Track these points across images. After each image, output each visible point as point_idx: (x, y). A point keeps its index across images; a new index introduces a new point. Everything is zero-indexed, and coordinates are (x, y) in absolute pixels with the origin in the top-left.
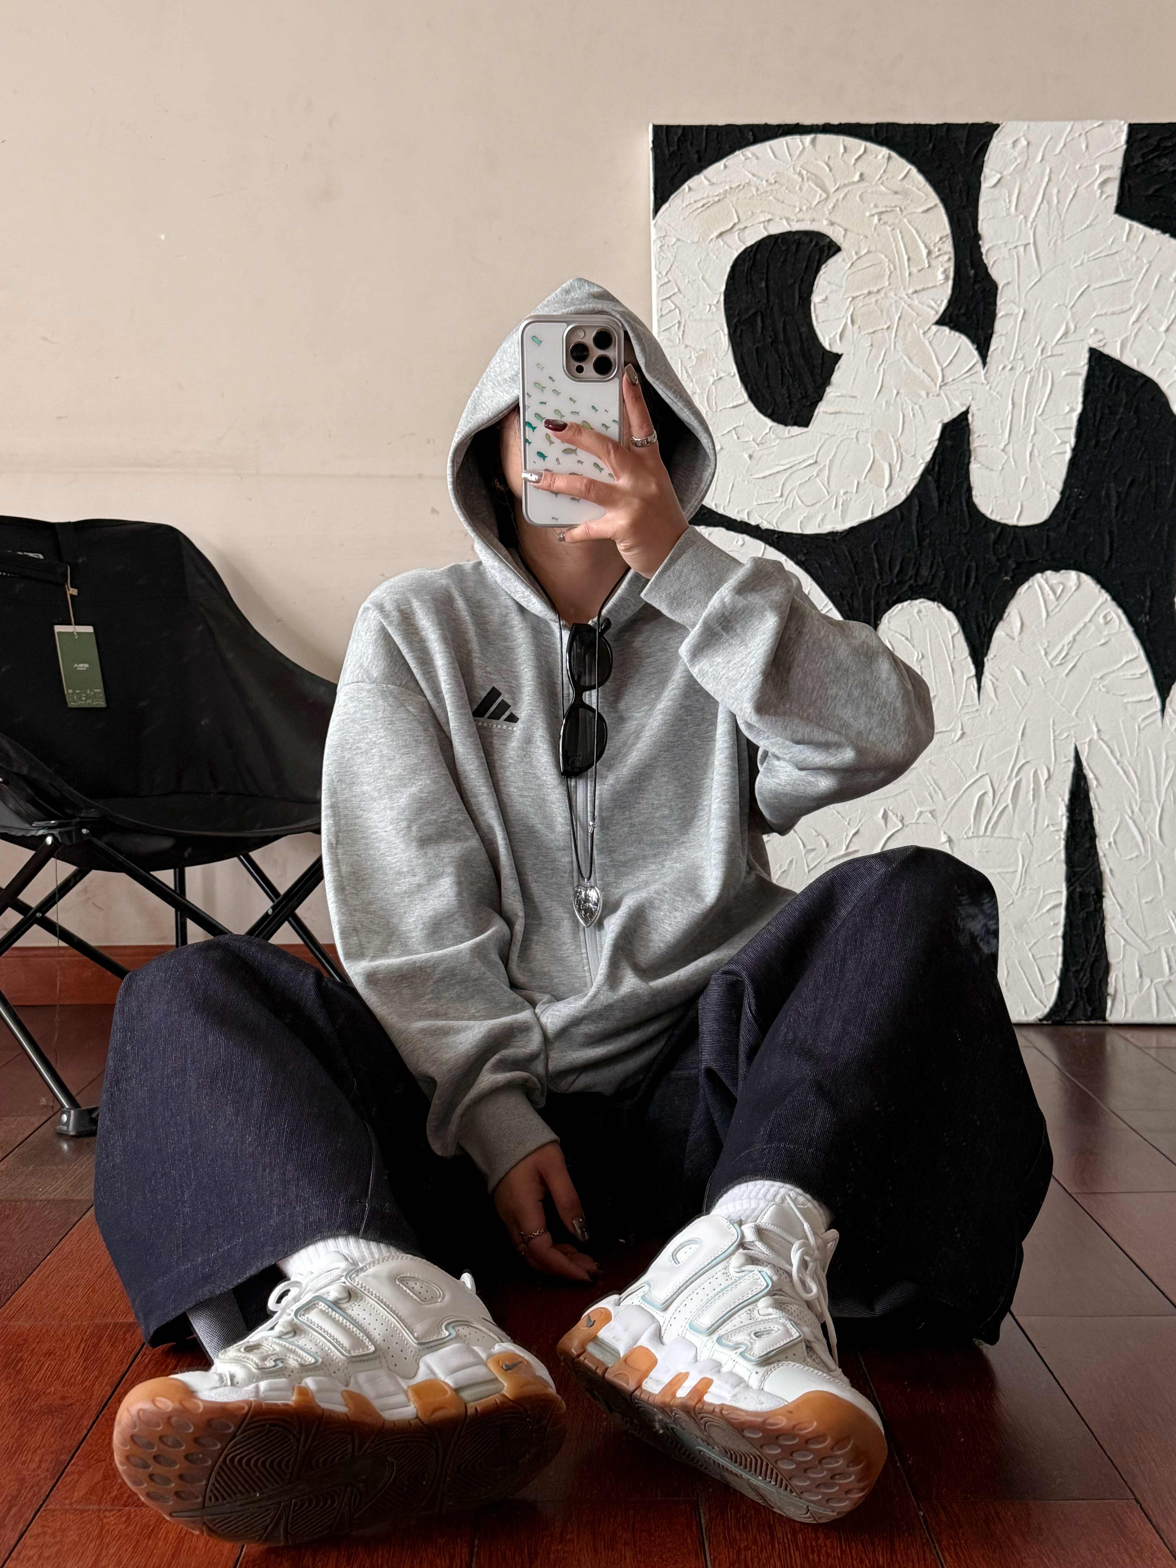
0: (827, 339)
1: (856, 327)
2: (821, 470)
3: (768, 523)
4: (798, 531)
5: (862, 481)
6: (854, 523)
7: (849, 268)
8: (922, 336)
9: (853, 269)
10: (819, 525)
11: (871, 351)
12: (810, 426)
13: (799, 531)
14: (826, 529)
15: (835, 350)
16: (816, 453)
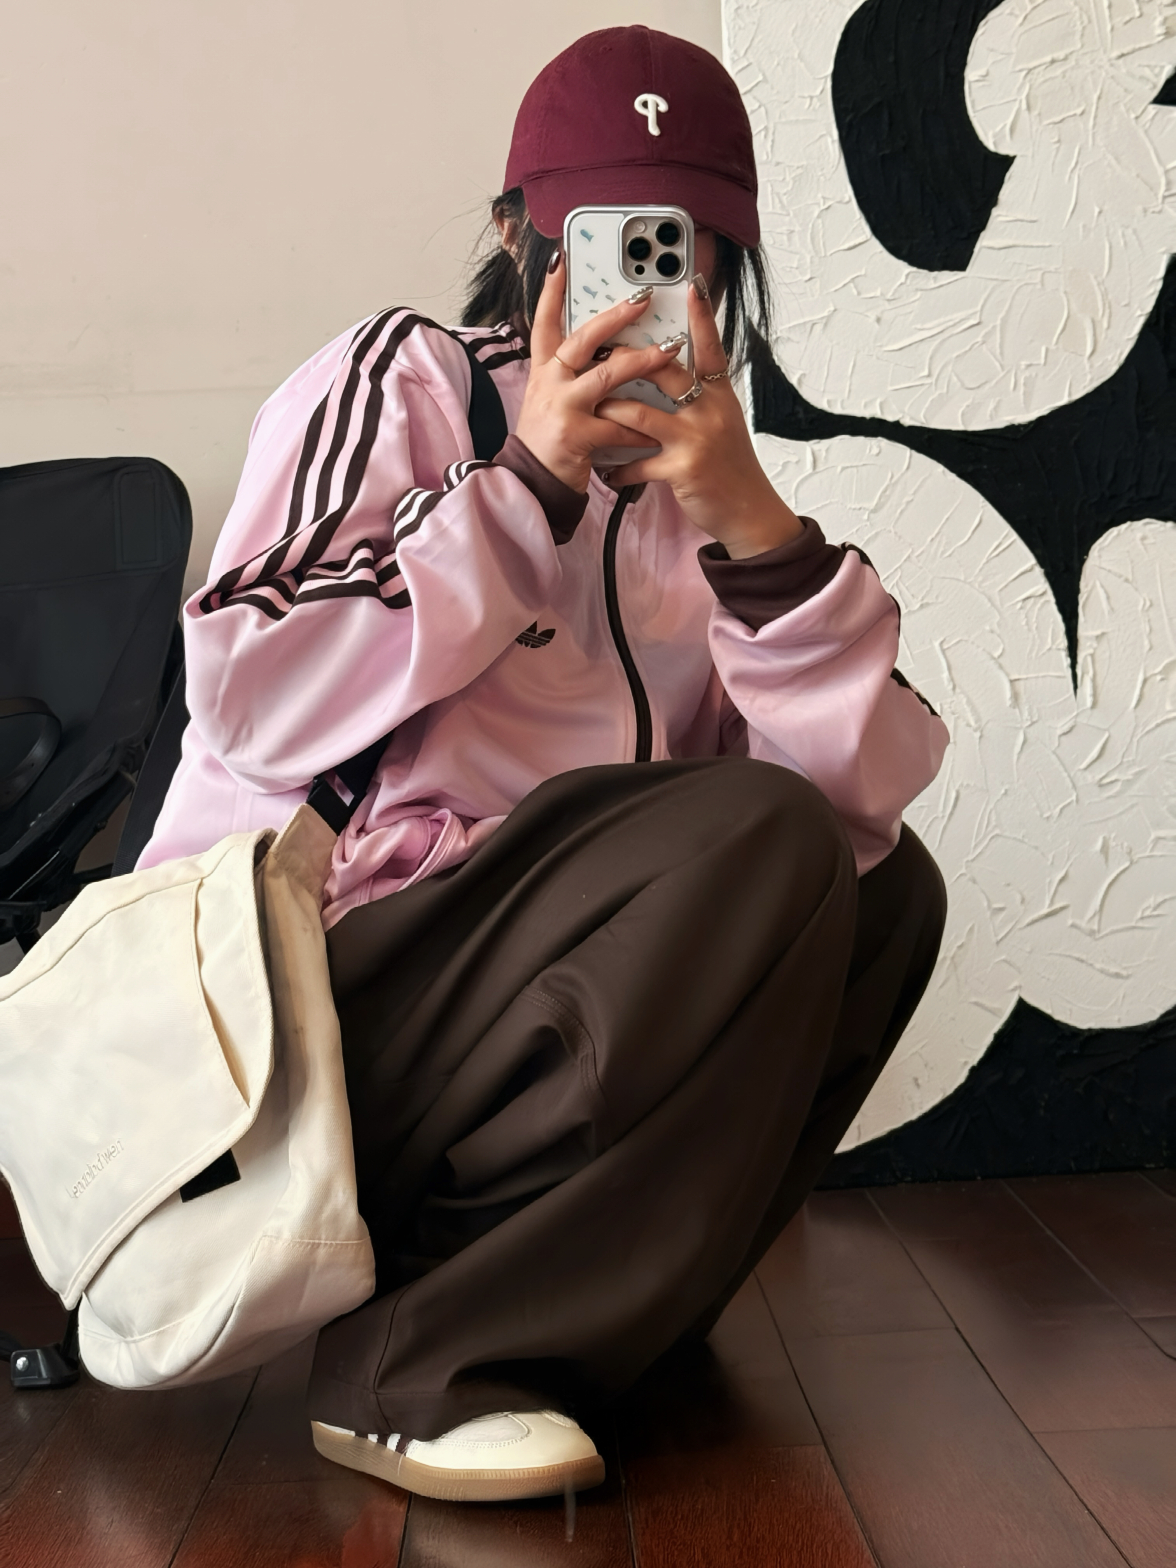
0: (990, 134)
1: (1035, 113)
2: (988, 335)
3: (912, 418)
4: (959, 426)
5: (1052, 347)
6: (1044, 411)
7: (1021, 24)
8: (1133, 122)
9: (1027, 26)
10: (991, 416)
11: (1058, 149)
12: (969, 268)
13: (961, 427)
14: (1000, 423)
15: (1003, 151)
16: (979, 308)
